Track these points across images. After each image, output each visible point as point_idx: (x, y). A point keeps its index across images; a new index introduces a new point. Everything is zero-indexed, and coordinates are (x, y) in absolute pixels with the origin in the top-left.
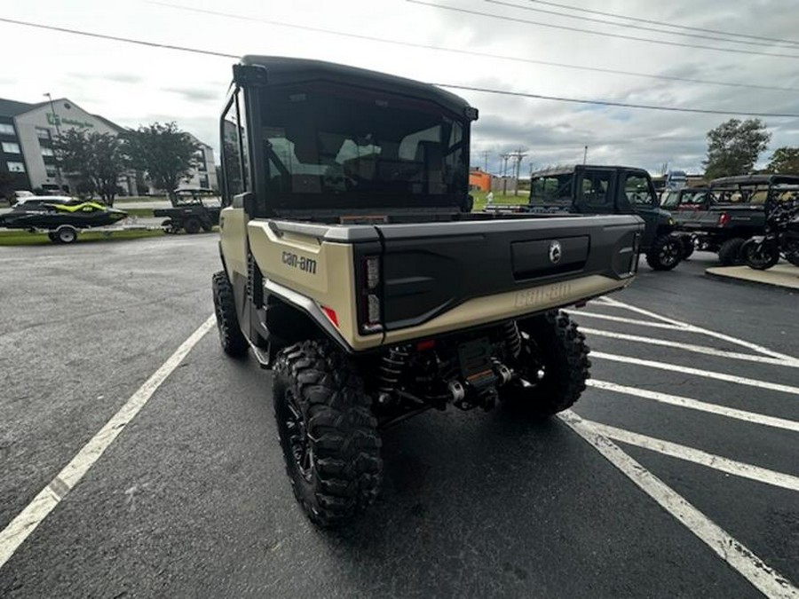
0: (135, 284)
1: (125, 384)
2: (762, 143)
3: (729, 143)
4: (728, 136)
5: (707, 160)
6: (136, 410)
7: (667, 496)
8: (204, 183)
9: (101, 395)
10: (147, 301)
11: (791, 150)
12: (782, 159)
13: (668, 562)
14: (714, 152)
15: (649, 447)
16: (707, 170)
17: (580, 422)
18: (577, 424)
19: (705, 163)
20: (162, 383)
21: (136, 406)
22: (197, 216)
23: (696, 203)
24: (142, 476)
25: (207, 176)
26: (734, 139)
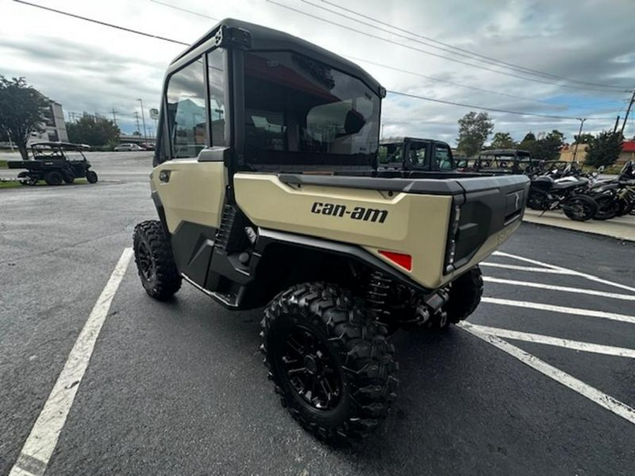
0: (12, 236)
1: (56, 339)
2: (489, 130)
3: (471, 128)
4: (470, 123)
5: (459, 138)
6: (83, 366)
7: (555, 373)
8: (54, 137)
9: (32, 355)
10: (36, 252)
11: (503, 134)
12: (498, 140)
13: (582, 419)
14: (463, 133)
15: (524, 339)
16: (459, 145)
17: (471, 327)
18: (470, 328)
19: (457, 140)
20: (100, 334)
21: (82, 360)
22: (60, 169)
23: (461, 167)
24: (127, 433)
25: (56, 131)
26: (473, 125)
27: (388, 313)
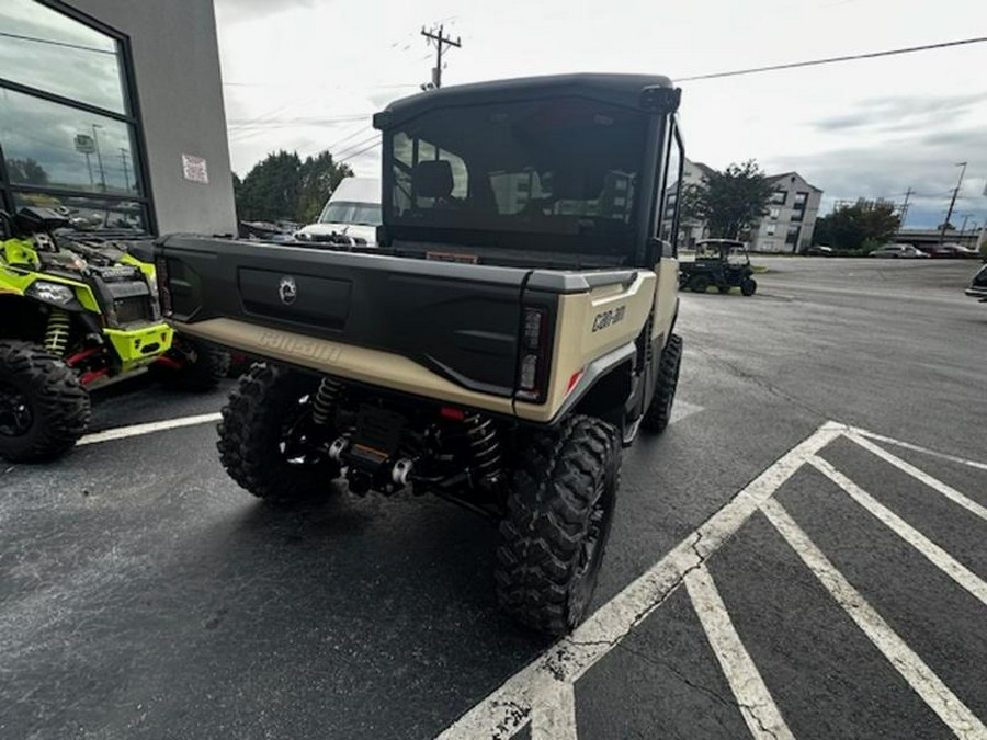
27: (302, 401)
